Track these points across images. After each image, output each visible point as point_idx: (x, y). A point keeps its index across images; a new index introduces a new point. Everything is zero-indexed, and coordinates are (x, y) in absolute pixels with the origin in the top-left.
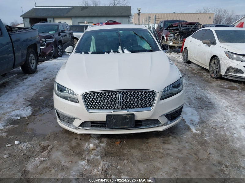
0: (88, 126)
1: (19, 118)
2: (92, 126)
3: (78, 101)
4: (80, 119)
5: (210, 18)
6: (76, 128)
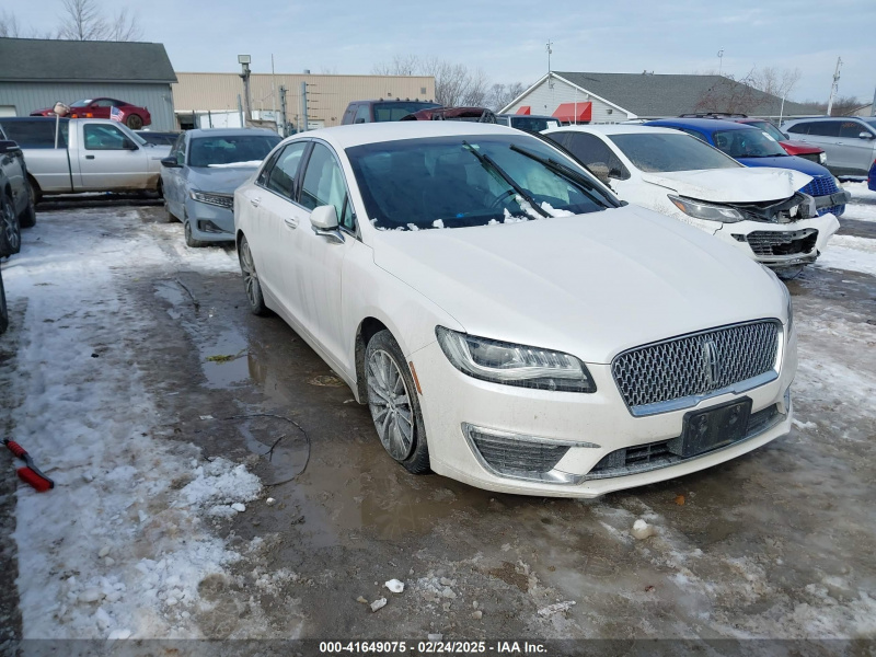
0: (616, 466)
1: (241, 507)
2: (628, 462)
3: (590, 386)
4: (598, 446)
5: (424, 91)
6: (577, 480)
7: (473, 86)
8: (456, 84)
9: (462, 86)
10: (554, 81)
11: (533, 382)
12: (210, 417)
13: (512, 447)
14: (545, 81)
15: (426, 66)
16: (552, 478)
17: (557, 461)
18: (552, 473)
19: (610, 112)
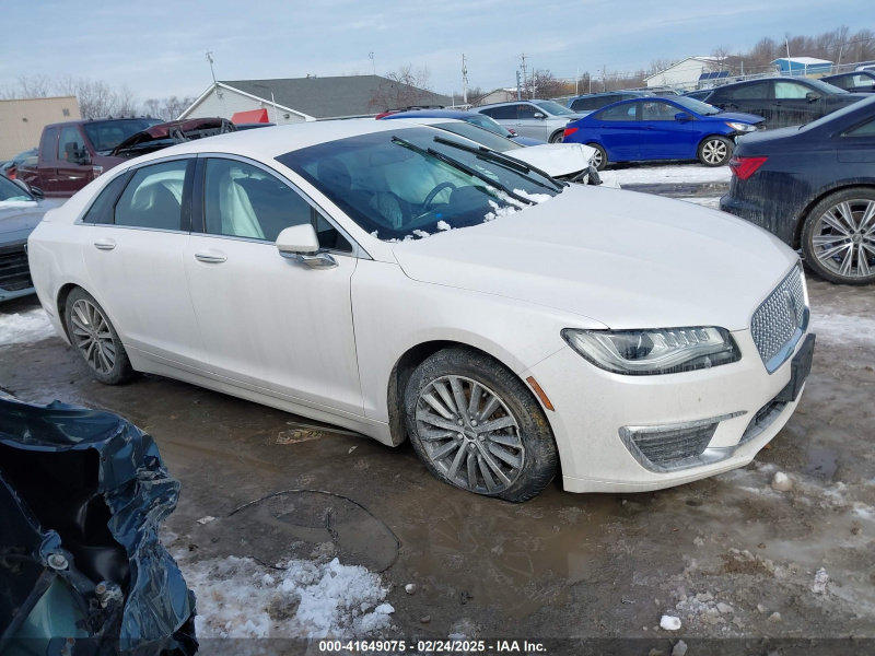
1: (388, 608)
2: (757, 421)
3: (736, 355)
4: (745, 412)
5: (66, 113)
6: (731, 451)
7: (121, 104)
8: (99, 103)
9: (108, 105)
10: (222, 91)
11: (690, 364)
12: (210, 518)
13: (671, 439)
14: (212, 92)
15: (59, 85)
16: (707, 457)
17: (710, 439)
18: (707, 452)
19: (288, 117)
